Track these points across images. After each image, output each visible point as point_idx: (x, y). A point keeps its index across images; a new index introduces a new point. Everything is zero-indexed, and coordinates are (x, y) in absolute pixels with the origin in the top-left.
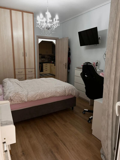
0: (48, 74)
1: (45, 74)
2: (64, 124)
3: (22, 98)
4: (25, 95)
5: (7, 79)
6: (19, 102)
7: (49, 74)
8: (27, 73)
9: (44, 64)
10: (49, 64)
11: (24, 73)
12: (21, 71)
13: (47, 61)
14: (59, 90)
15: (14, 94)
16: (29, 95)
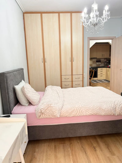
0: (103, 81)
1: (100, 81)
2: (108, 157)
3: (54, 112)
4: (57, 108)
5: (50, 86)
6: (51, 117)
7: (105, 80)
8: (74, 80)
9: (99, 69)
10: (105, 68)
11: (70, 80)
12: (67, 77)
13: (103, 65)
14: (105, 107)
15: (46, 106)
16: (63, 110)
